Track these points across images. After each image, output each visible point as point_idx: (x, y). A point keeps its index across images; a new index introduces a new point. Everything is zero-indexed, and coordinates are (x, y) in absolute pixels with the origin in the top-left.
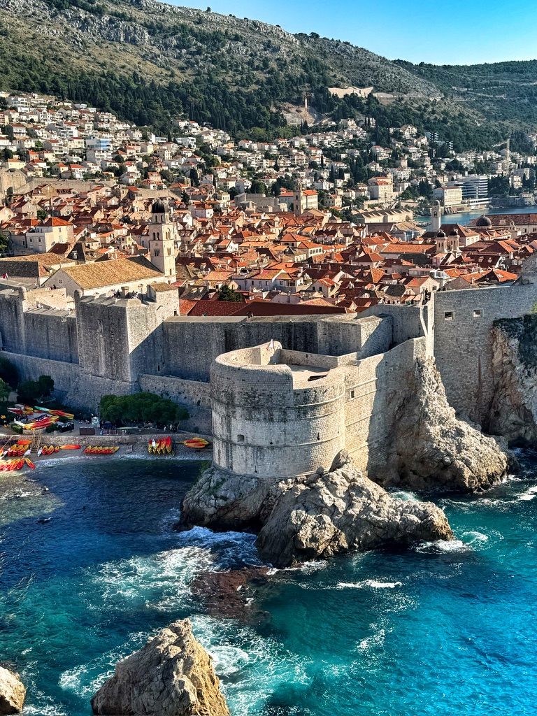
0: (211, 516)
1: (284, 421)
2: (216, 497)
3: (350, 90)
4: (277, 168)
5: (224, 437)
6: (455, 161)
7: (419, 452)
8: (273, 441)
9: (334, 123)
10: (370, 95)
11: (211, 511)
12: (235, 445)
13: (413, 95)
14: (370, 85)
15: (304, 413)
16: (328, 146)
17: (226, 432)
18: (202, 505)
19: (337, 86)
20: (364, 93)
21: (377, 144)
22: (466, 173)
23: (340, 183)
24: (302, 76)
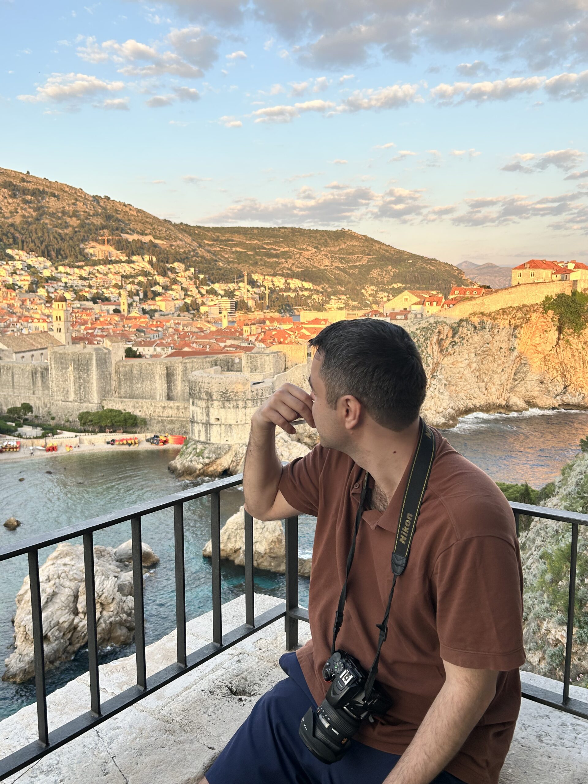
0: (200, 470)
1: (245, 408)
2: (203, 458)
3: (136, 237)
4: (90, 287)
5: (204, 421)
6: (213, 289)
7: (307, 431)
8: (238, 421)
9: (127, 258)
10: (151, 241)
11: (200, 466)
12: (213, 425)
13: (179, 242)
14: (150, 234)
15: (256, 403)
16: (125, 274)
17: (205, 418)
18: (194, 463)
19: (128, 233)
20: (146, 239)
21: (159, 274)
22: (220, 297)
23: (137, 298)
24: (101, 223)
